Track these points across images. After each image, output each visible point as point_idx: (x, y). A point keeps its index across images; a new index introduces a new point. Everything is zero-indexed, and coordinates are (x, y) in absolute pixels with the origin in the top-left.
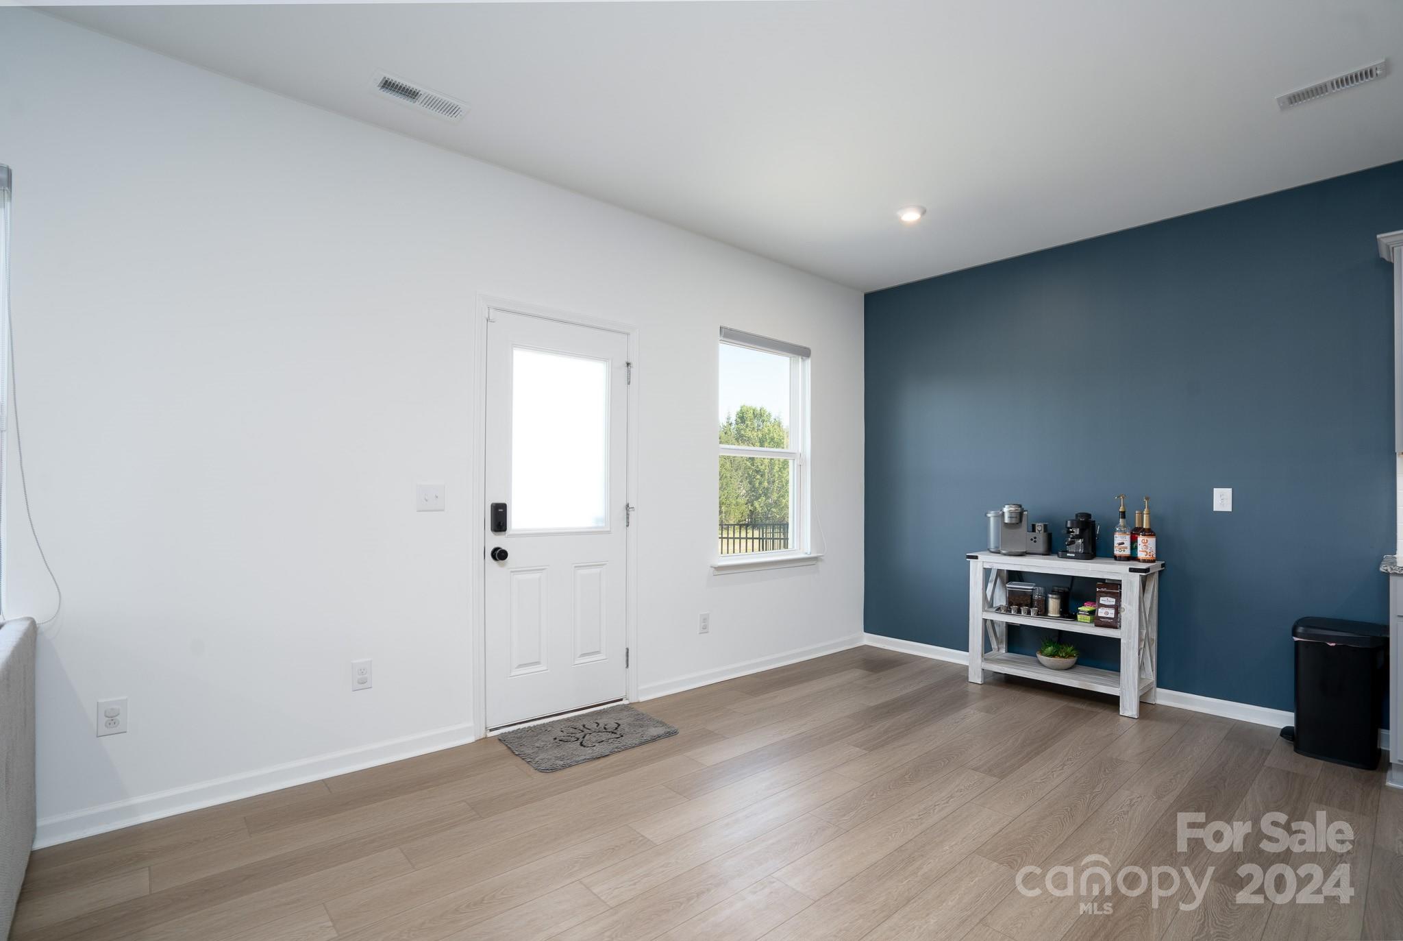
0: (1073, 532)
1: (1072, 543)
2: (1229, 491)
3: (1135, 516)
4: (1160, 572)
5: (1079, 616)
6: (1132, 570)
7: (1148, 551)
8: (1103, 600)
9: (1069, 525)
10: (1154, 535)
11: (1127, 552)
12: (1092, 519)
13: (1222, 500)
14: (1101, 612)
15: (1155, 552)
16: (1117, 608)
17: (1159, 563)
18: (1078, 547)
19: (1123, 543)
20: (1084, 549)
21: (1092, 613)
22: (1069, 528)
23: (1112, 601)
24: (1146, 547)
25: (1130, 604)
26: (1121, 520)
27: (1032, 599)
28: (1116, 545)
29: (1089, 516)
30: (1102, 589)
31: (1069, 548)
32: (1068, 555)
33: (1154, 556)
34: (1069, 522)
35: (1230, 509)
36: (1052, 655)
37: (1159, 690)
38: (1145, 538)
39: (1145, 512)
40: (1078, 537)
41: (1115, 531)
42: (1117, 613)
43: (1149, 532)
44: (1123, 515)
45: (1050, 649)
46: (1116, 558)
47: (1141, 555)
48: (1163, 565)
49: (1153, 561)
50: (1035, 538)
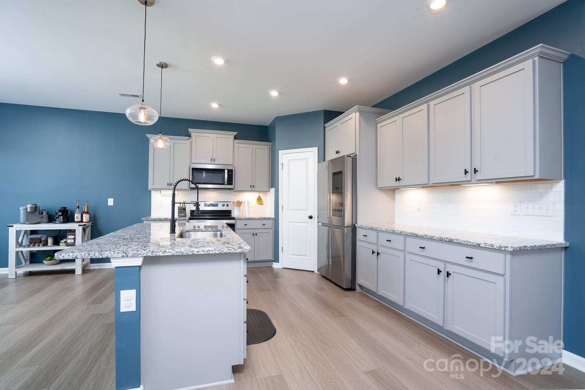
0: (58, 214)
1: (58, 218)
2: (112, 199)
3: (83, 208)
4: (91, 225)
5: (61, 244)
6: (79, 225)
7: (87, 219)
8: (70, 237)
9: (57, 212)
10: (89, 214)
11: (80, 220)
12: (67, 209)
13: (111, 202)
14: (69, 241)
15: (89, 219)
16: (74, 239)
17: (91, 223)
18: (61, 219)
19: (78, 217)
20: (63, 220)
21: (65, 242)
22: (56, 212)
23: (73, 237)
24: (86, 218)
25: (79, 237)
26: (77, 209)
27: (41, 240)
28: (75, 217)
29: (66, 208)
30: (69, 233)
31: (57, 220)
32: (56, 222)
33: (89, 220)
34: (57, 210)
35: (113, 205)
36: (50, 260)
37: (91, 264)
38: (86, 215)
39: (86, 206)
40: (60, 216)
41: (75, 213)
42: (75, 240)
43: (87, 213)
44: (78, 207)
45: (49, 258)
46: (75, 222)
47: (84, 220)
48: (92, 223)
49: (89, 222)
50: (42, 217)
